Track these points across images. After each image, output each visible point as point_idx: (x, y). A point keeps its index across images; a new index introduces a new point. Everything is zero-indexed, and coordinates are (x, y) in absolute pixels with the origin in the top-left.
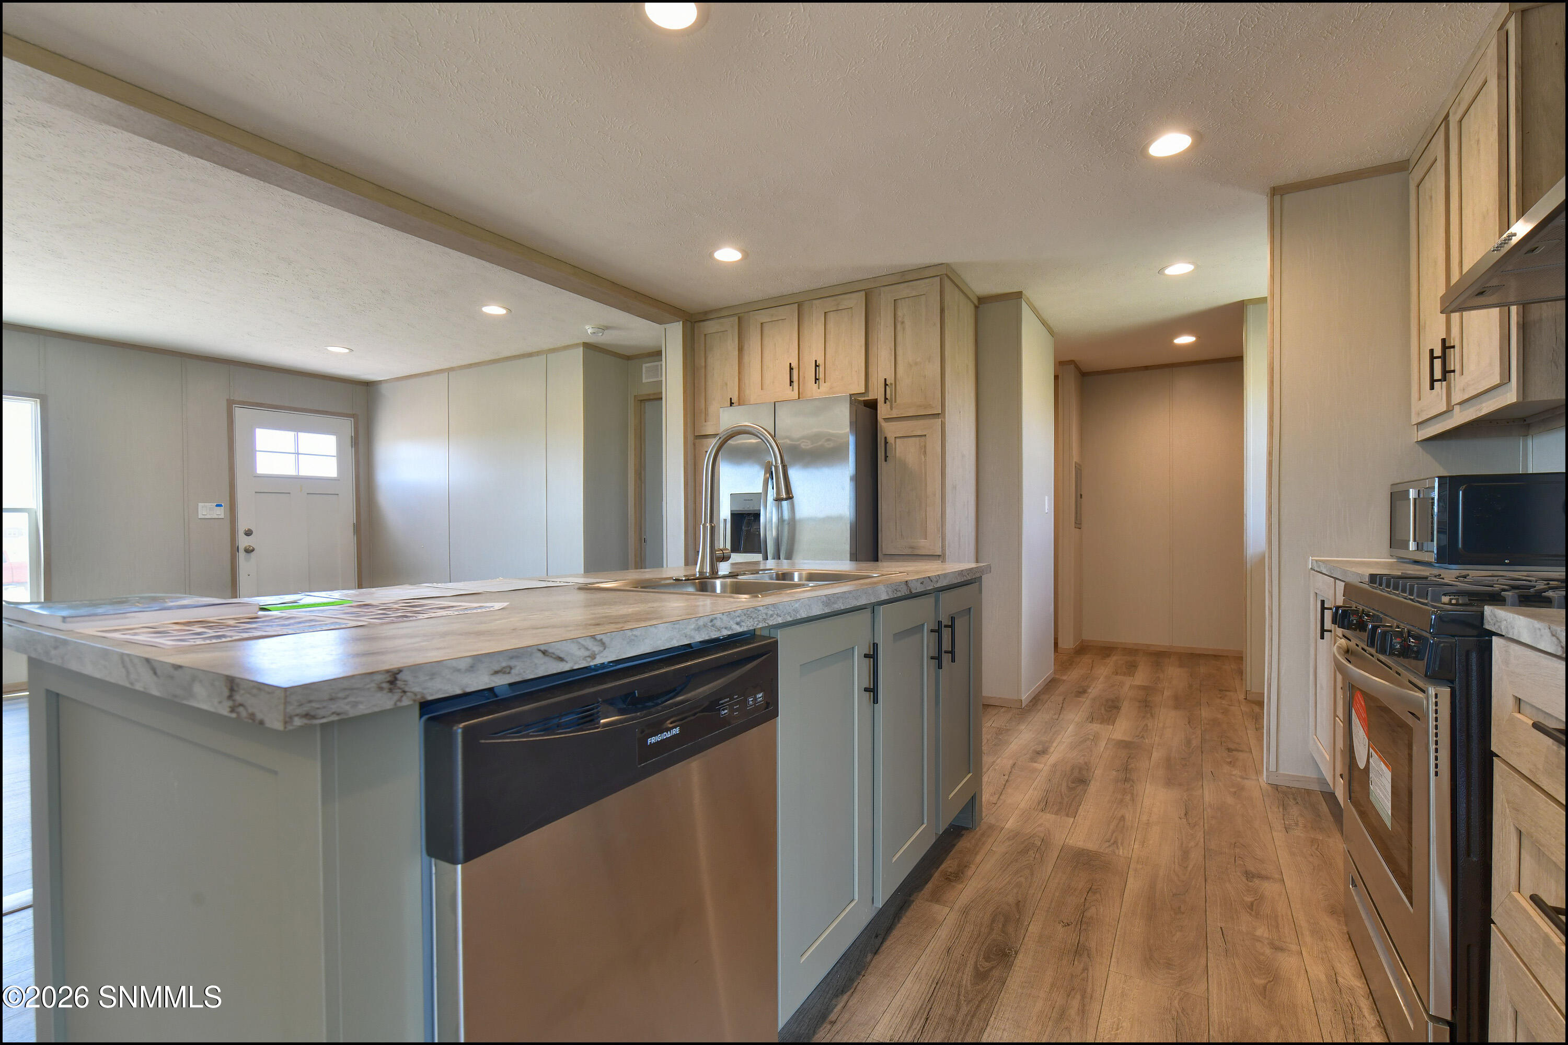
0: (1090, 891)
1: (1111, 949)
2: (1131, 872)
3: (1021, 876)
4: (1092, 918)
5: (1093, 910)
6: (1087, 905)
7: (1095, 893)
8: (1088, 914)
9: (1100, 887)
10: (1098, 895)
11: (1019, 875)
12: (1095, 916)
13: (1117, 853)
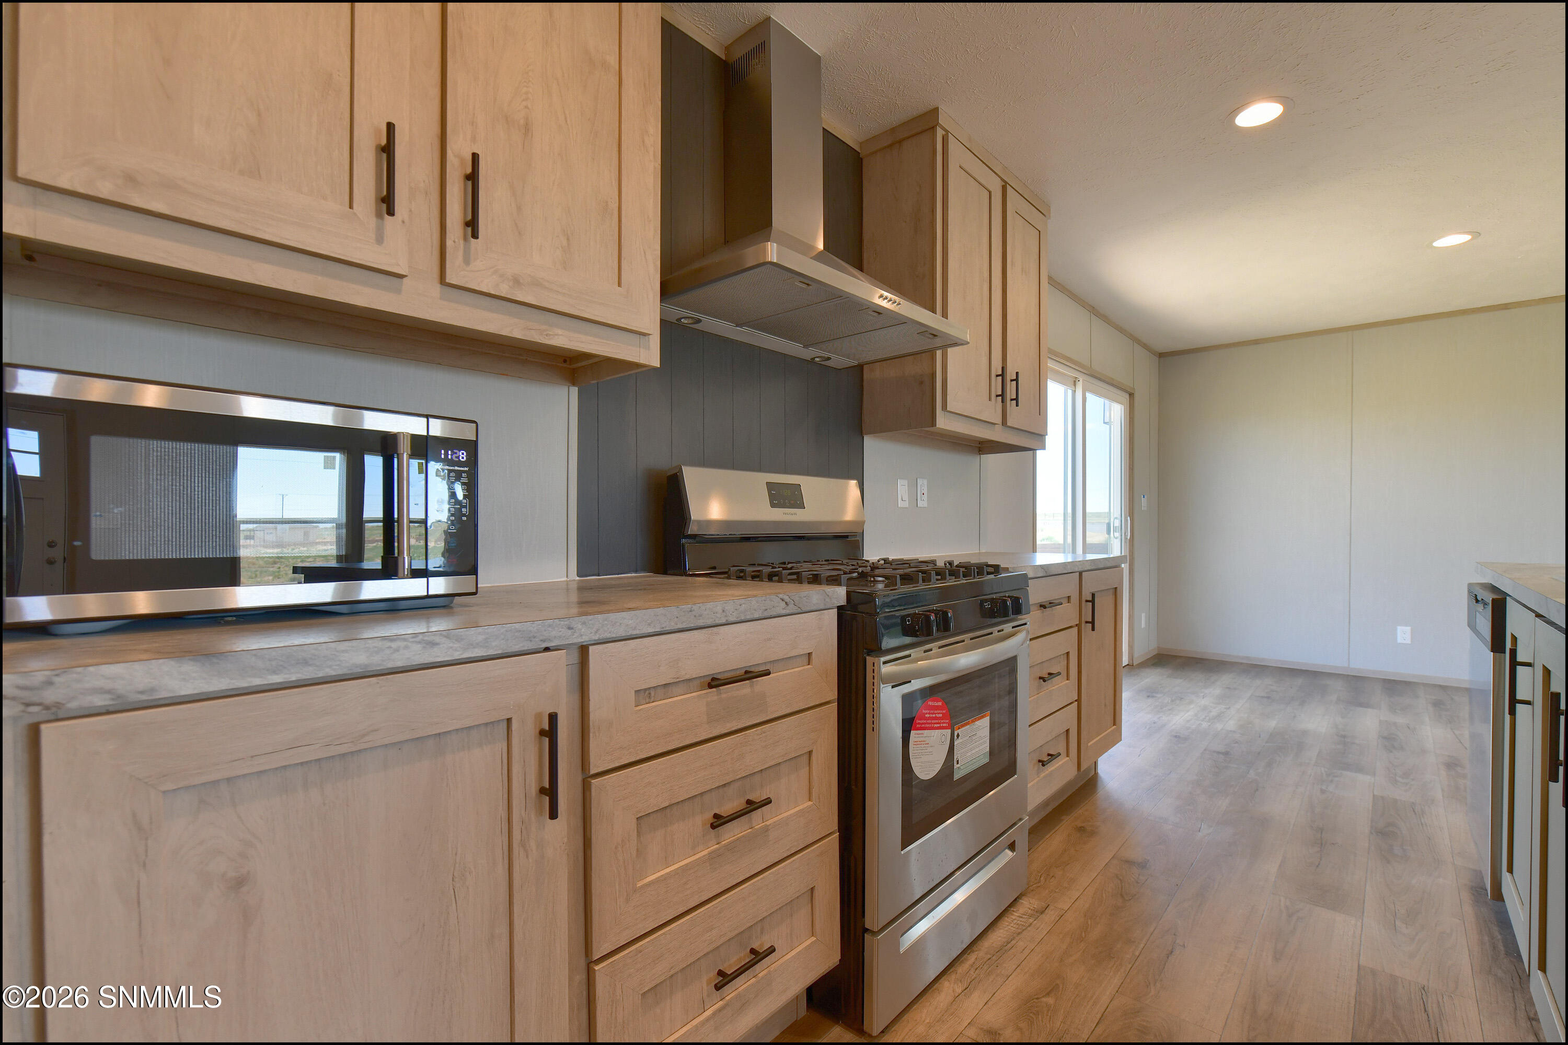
0: (1317, 865)
1: (1295, 829)
2: (1273, 878)
4: (1313, 847)
5: (1312, 851)
6: (1319, 856)
7: (1312, 863)
8: (1317, 849)
9: (1308, 868)
10: (1309, 861)
11: (1403, 886)
12: (1310, 847)
13: (1288, 901)
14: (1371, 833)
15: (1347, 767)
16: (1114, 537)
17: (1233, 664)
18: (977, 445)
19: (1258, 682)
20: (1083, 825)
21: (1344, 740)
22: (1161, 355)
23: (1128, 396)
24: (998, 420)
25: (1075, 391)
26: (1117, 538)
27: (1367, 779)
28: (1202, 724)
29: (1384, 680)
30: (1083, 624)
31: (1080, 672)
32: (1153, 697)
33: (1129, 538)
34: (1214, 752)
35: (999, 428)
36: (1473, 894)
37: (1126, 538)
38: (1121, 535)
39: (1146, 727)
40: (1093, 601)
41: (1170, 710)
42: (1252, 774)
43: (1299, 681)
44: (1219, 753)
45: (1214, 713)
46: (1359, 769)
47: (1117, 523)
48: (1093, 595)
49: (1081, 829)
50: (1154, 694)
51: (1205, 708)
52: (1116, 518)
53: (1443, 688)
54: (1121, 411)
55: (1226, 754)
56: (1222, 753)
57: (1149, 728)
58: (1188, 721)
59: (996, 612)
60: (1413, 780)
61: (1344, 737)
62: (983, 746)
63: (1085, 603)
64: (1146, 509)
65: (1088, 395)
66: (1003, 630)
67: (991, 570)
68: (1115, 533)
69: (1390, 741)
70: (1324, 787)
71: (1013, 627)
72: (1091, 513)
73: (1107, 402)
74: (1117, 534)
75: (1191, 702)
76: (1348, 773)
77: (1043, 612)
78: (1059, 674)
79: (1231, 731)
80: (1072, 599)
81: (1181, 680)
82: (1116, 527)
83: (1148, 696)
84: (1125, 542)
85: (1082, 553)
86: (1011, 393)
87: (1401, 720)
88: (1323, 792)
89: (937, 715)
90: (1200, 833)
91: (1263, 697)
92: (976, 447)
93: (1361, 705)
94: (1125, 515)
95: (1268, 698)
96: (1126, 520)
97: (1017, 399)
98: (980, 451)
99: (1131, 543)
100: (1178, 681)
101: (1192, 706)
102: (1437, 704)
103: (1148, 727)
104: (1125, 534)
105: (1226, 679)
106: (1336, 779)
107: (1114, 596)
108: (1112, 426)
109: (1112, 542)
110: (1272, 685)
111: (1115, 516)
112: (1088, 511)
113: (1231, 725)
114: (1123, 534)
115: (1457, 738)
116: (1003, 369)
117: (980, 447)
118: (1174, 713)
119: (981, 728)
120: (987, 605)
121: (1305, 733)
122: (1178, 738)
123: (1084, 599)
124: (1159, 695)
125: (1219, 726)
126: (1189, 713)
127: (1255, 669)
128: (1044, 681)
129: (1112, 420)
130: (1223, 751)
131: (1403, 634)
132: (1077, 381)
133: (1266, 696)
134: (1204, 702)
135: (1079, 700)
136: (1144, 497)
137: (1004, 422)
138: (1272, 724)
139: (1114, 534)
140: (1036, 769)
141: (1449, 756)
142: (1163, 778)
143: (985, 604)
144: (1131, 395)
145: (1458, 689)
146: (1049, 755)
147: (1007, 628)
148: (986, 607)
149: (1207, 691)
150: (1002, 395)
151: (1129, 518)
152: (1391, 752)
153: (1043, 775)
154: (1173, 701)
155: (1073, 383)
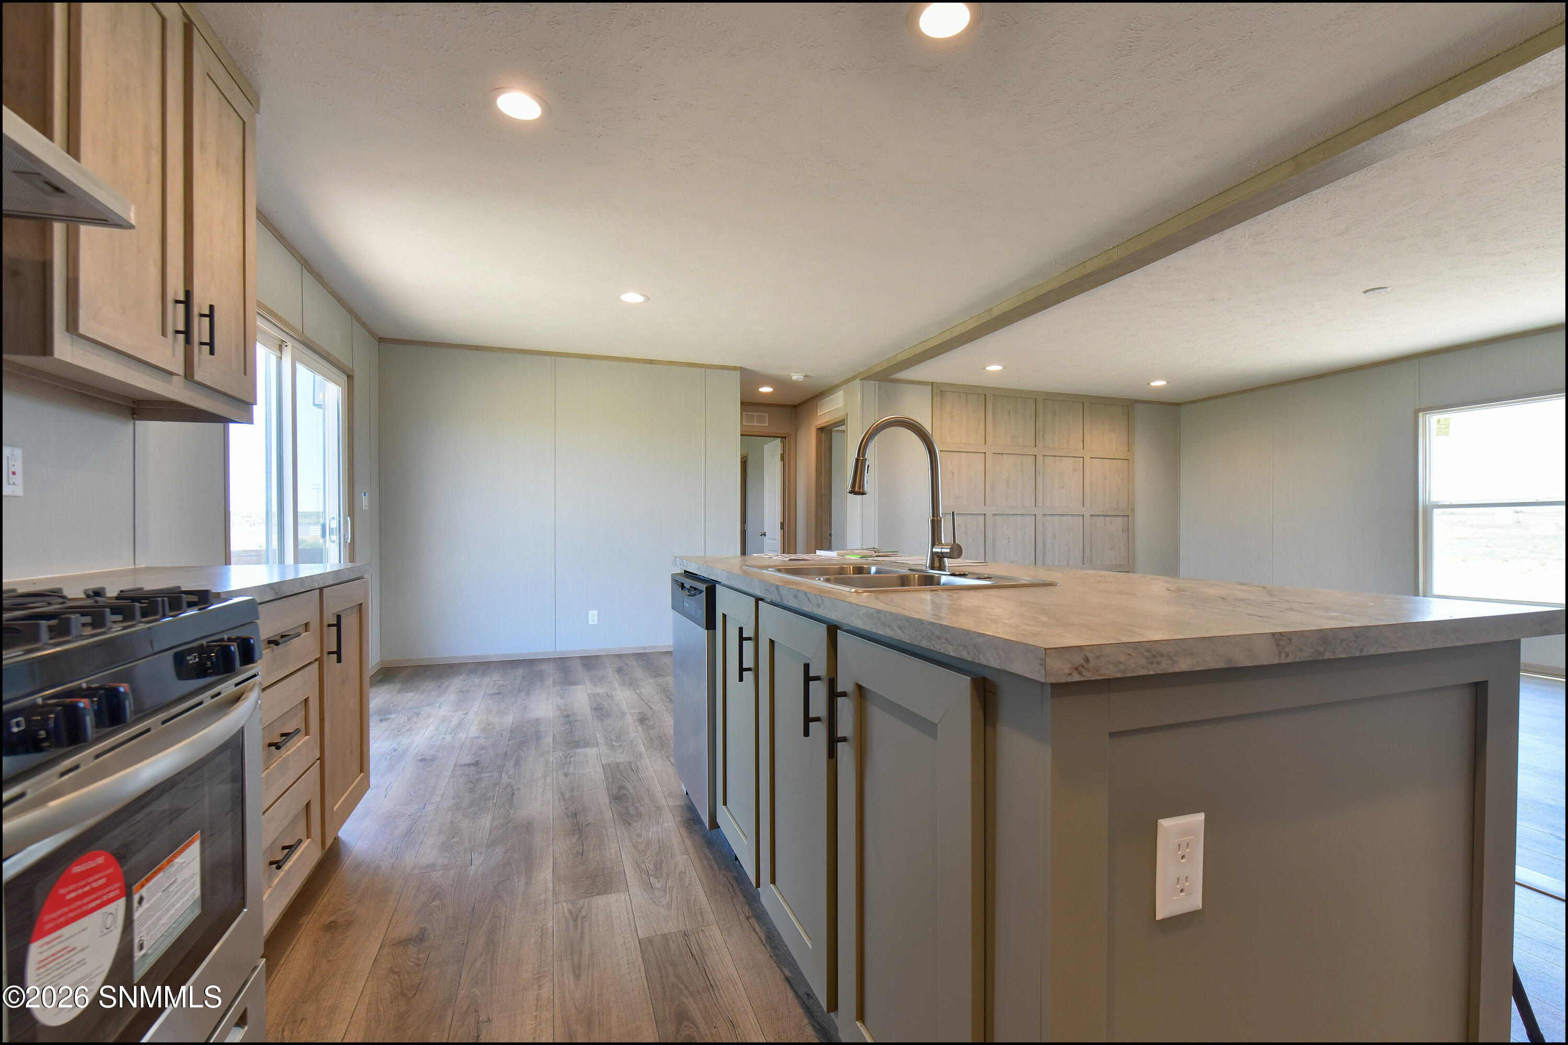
0: (581, 852)
1: (554, 822)
2: (550, 886)
3: (643, 842)
4: (573, 835)
5: (574, 840)
6: (580, 842)
7: (577, 853)
8: (577, 836)
9: (575, 860)
10: (574, 851)
11: (645, 842)
12: (571, 837)
13: (569, 904)
14: (611, 802)
15: (577, 744)
16: (331, 540)
17: (461, 665)
18: (129, 405)
19: (487, 679)
20: (332, 919)
21: (568, 718)
22: (381, 340)
23: (346, 378)
24: (179, 368)
25: (281, 358)
26: (334, 542)
27: (592, 751)
28: (445, 738)
29: (581, 658)
30: (325, 656)
31: (322, 720)
32: (387, 719)
33: (349, 541)
34: (465, 765)
35: (178, 381)
36: (687, 827)
37: (345, 542)
38: (340, 539)
39: (386, 759)
40: (338, 625)
41: (408, 730)
42: (505, 779)
43: (520, 671)
44: (469, 765)
45: (455, 722)
46: (587, 744)
47: (334, 524)
48: (339, 617)
49: (331, 927)
50: (387, 716)
51: (444, 720)
52: (333, 518)
53: (619, 656)
54: (338, 394)
55: (476, 764)
56: (473, 765)
57: (390, 758)
58: (431, 738)
59: (209, 668)
60: (623, 741)
61: (568, 716)
62: (193, 891)
63: (327, 628)
64: (367, 508)
65: (299, 367)
66: (219, 694)
67: (195, 599)
68: (331, 536)
69: (600, 711)
70: (566, 771)
71: (237, 685)
72: (303, 513)
73: (319, 378)
74: (335, 538)
75: (429, 716)
76: (580, 750)
77: (273, 651)
78: (297, 731)
79: (475, 737)
80: (311, 627)
81: (412, 694)
82: (333, 529)
83: (381, 720)
84: (345, 546)
85: (292, 563)
86: (201, 329)
87: (601, 690)
88: (566, 775)
89: (95, 885)
90: (473, 867)
91: (494, 694)
92: (126, 406)
93: (571, 683)
94: (344, 514)
95: (499, 693)
96: (345, 521)
97: (211, 344)
98: (134, 414)
99: (352, 550)
100: (410, 695)
101: (431, 720)
102: (620, 671)
103: (388, 758)
104: (344, 536)
105: (457, 682)
106: (572, 759)
107: (359, 614)
108: (327, 410)
109: (327, 546)
110: (499, 680)
111: (332, 516)
112: (300, 509)
113: (474, 731)
114: (342, 537)
115: (639, 696)
116: (188, 294)
117: (133, 409)
118: (414, 733)
119: (186, 864)
120: (192, 659)
121: (537, 721)
122: (425, 761)
123: (326, 623)
124: (393, 716)
125: (462, 736)
126: (430, 729)
127: (481, 667)
128: (278, 748)
129: (327, 404)
130: (473, 762)
131: (593, 617)
132: (284, 346)
133: (497, 692)
134: (443, 711)
135: (321, 759)
136: (365, 495)
137: (189, 373)
138: (509, 720)
139: (330, 538)
140: (267, 876)
141: (639, 713)
142: (419, 814)
143: (188, 658)
144: (350, 377)
145: (627, 655)
146: (284, 848)
147: (228, 687)
148: (191, 662)
149: (442, 699)
150: (187, 333)
151: (349, 518)
152: (603, 720)
153: (276, 881)
154: (409, 720)
155: (278, 347)
